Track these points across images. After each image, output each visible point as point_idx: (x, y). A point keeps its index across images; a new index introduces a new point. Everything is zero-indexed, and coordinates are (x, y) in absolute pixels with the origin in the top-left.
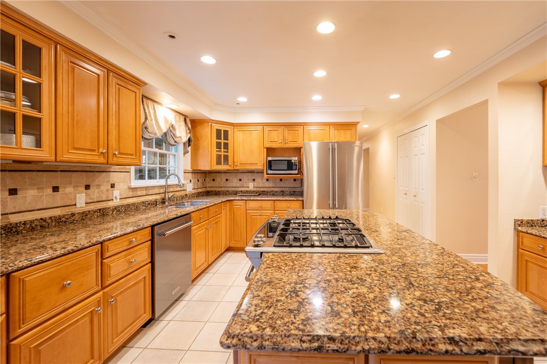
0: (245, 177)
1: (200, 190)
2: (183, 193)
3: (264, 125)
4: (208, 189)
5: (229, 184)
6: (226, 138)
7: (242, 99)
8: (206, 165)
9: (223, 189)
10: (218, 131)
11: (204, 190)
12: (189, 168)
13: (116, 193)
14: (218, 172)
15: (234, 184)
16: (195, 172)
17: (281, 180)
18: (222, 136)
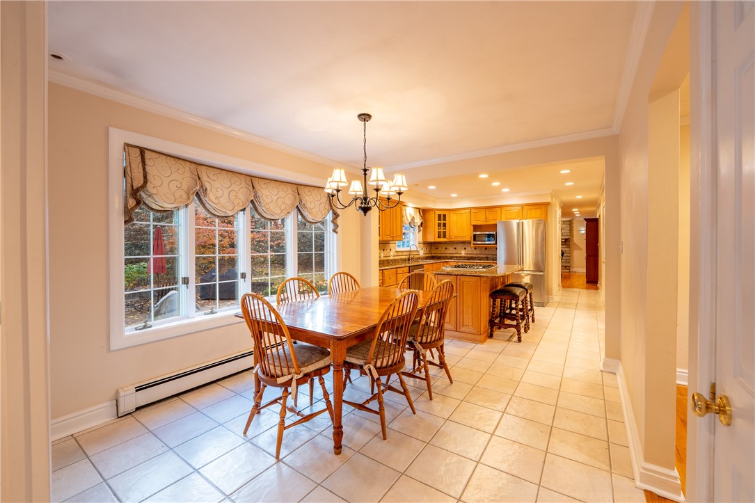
0: (459, 247)
1: (428, 255)
2: (418, 256)
3: (471, 208)
4: (433, 255)
5: (447, 251)
6: (445, 219)
7: (454, 195)
8: (432, 238)
9: (443, 255)
10: (439, 216)
11: (430, 255)
12: (421, 241)
13: (392, 253)
14: (440, 243)
15: (451, 251)
16: (425, 243)
17: (486, 249)
18: (441, 218)
